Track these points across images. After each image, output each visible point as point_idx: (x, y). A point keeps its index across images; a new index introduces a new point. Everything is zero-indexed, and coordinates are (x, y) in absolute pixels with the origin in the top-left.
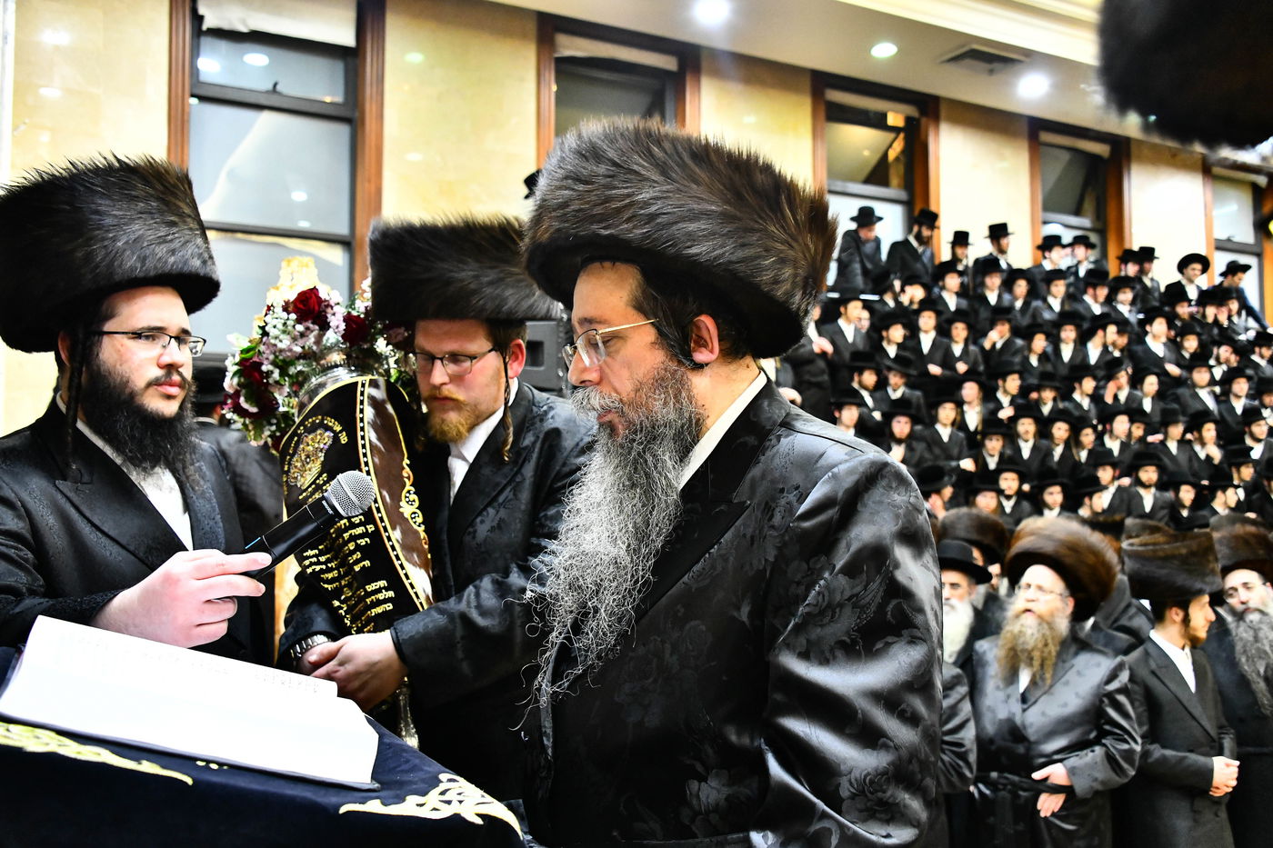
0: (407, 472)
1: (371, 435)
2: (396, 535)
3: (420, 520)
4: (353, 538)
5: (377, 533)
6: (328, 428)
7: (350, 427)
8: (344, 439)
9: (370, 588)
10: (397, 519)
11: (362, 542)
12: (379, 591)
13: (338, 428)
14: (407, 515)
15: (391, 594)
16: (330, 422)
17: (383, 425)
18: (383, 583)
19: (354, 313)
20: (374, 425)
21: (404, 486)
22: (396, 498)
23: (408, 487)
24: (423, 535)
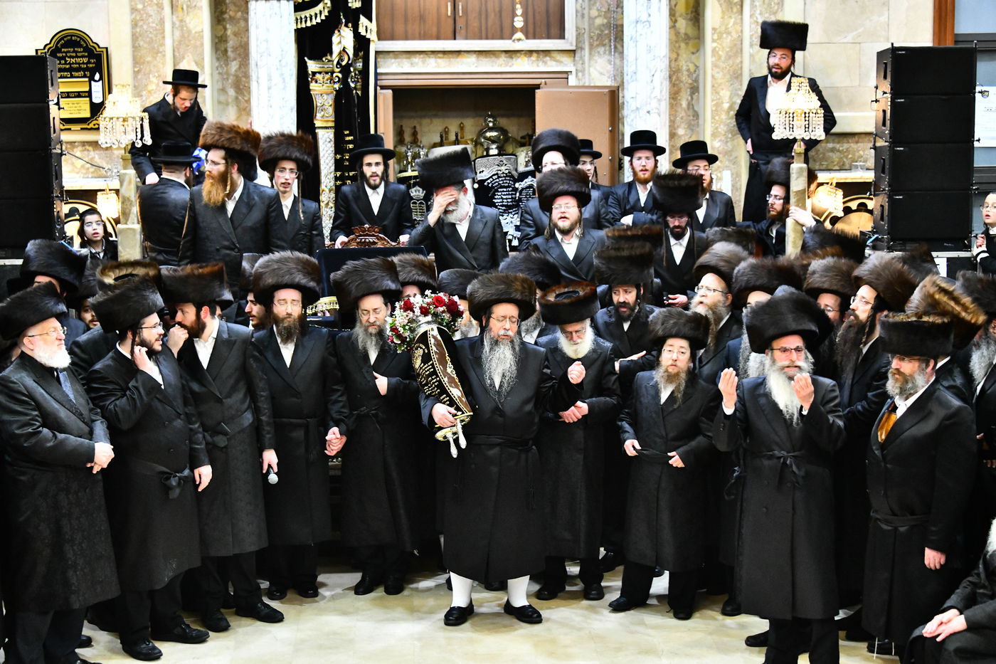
0: (448, 358)
1: (434, 348)
2: (446, 379)
3: (454, 373)
4: (434, 383)
5: (440, 380)
6: (421, 348)
7: (427, 347)
8: (426, 351)
9: (441, 398)
10: (446, 374)
11: (436, 384)
12: (444, 398)
13: (424, 348)
14: (449, 372)
15: (448, 398)
16: (421, 345)
17: (438, 345)
18: (445, 396)
19: (423, 305)
20: (435, 345)
21: (447, 363)
22: (445, 368)
23: (449, 362)
24: (456, 377)
